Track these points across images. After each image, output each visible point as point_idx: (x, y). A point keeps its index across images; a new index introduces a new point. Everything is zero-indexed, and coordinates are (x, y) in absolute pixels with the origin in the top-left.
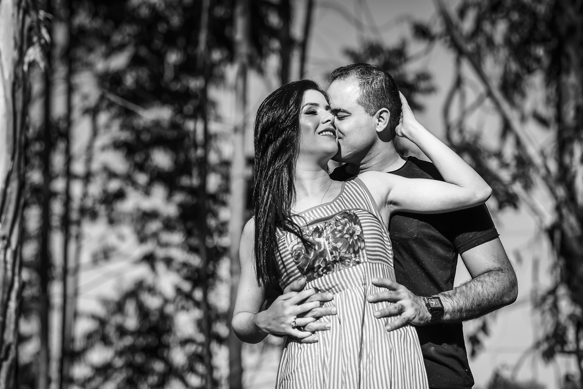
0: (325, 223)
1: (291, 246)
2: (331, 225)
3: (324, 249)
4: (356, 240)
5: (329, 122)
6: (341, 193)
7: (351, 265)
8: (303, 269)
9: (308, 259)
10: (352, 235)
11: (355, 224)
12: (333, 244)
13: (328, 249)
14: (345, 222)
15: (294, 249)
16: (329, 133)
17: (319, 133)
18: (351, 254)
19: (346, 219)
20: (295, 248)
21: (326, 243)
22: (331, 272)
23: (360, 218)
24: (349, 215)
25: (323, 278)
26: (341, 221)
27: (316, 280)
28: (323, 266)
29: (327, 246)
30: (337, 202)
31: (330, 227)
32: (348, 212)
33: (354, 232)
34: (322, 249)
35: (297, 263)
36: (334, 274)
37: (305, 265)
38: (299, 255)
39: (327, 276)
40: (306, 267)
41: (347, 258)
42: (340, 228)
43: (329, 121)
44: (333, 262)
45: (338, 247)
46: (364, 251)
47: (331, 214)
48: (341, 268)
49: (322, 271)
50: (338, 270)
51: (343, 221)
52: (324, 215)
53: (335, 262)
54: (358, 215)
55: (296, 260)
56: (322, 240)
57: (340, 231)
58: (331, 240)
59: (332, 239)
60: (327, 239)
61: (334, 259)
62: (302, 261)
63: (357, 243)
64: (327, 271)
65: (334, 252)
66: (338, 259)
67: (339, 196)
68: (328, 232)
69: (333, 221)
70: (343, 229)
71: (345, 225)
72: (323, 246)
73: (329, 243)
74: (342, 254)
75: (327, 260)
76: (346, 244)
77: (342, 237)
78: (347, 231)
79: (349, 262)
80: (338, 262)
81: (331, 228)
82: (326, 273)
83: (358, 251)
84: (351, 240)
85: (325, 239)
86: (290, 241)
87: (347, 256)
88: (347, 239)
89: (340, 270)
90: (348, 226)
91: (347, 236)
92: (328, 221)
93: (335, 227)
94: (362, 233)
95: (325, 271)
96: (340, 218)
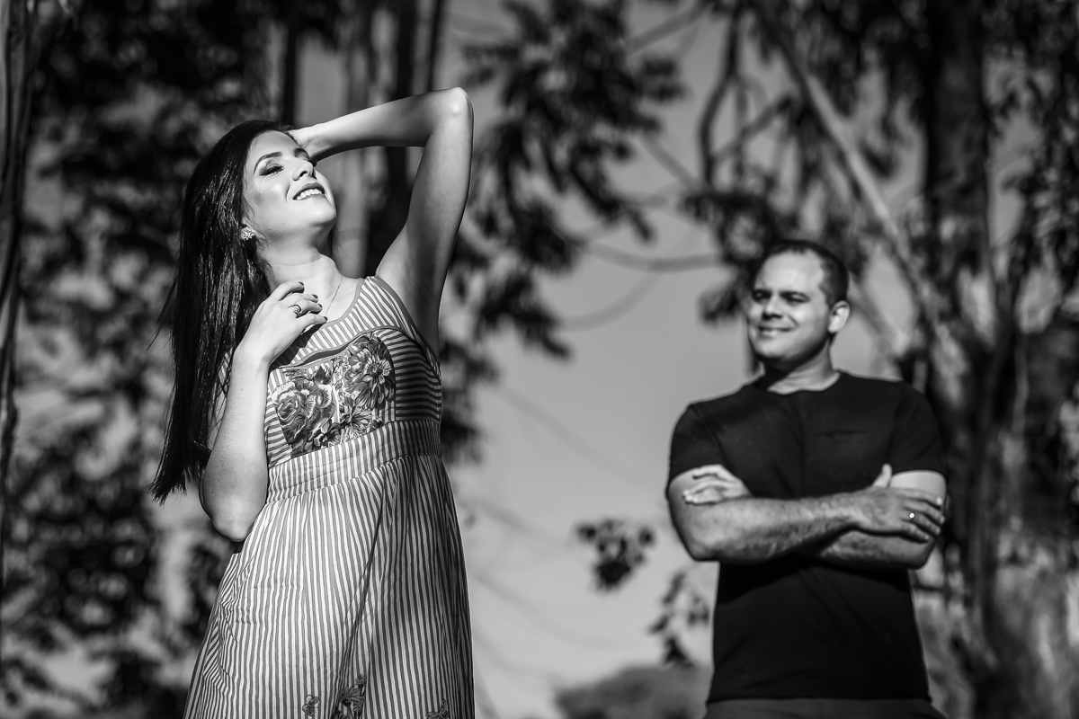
0: (333, 360)
1: (276, 394)
2: (343, 364)
3: (332, 403)
4: (382, 386)
5: (305, 175)
6: (355, 301)
7: (368, 430)
8: (292, 434)
9: (304, 417)
10: (376, 377)
11: (381, 359)
12: (347, 393)
13: (338, 404)
14: (365, 355)
15: (281, 398)
16: (312, 192)
17: (295, 198)
18: (372, 410)
19: (366, 351)
20: (284, 397)
21: (336, 393)
22: (334, 443)
23: (389, 348)
24: (371, 342)
25: (319, 451)
26: (358, 355)
27: (307, 455)
28: (324, 431)
29: (337, 399)
30: (349, 318)
31: (341, 367)
32: (368, 336)
33: (380, 372)
34: (329, 403)
35: (283, 423)
36: (339, 446)
37: (297, 428)
38: (288, 410)
39: (326, 450)
40: (299, 431)
41: (363, 417)
42: (357, 366)
43: (305, 172)
44: (341, 425)
45: (354, 398)
46: (393, 403)
47: (341, 343)
48: (352, 436)
49: (321, 439)
50: (346, 439)
51: (361, 355)
52: (330, 344)
53: (344, 424)
54: (385, 343)
55: (282, 417)
56: (329, 388)
57: (357, 372)
58: (344, 389)
59: (345, 387)
60: (338, 387)
61: (343, 421)
62: (291, 421)
63: (383, 391)
64: (328, 440)
65: (346, 407)
66: (350, 420)
67: (353, 306)
68: (339, 377)
69: (345, 355)
70: (363, 367)
71: (366, 360)
72: (330, 397)
73: (340, 394)
74: (358, 411)
75: (333, 422)
76: (366, 392)
77: (360, 381)
78: (368, 370)
79: (364, 424)
80: (348, 425)
81: (344, 369)
82: (326, 444)
83: (384, 403)
84: (375, 385)
85: (334, 387)
86: (275, 386)
87: (364, 413)
88: (368, 383)
89: (349, 440)
90: (370, 361)
91: (369, 379)
92: (337, 356)
93: (350, 366)
94: (392, 372)
95: (326, 439)
96: (356, 349)
